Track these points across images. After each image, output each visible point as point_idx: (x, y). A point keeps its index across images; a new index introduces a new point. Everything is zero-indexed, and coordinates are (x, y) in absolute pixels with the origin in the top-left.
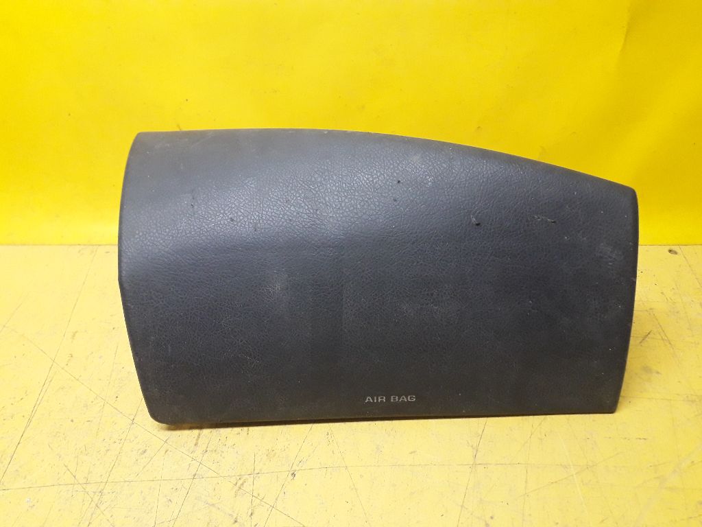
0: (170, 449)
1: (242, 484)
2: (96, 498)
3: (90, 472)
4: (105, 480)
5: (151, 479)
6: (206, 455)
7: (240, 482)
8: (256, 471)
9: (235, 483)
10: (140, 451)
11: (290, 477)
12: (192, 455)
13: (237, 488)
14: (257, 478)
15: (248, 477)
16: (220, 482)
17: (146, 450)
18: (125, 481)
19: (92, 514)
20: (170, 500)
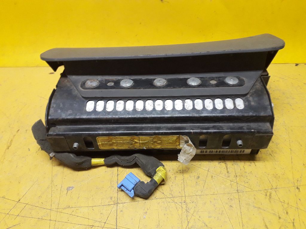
0: (213, 176)
1: (270, 195)
2: (184, 206)
3: (171, 191)
4: (184, 195)
5: (212, 193)
6: (238, 179)
7: (268, 194)
8: (274, 187)
9: (265, 194)
10: (196, 177)
11: (297, 190)
12: (229, 178)
13: (268, 197)
14: (277, 191)
15: (271, 190)
16: (255, 194)
17: (199, 176)
18: (196, 195)
19: (187, 216)
20: (231, 206)
